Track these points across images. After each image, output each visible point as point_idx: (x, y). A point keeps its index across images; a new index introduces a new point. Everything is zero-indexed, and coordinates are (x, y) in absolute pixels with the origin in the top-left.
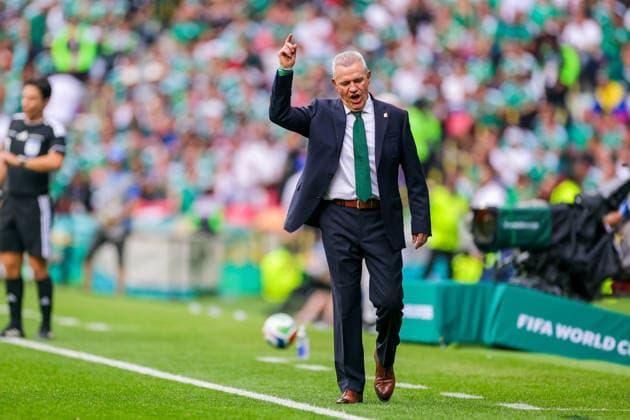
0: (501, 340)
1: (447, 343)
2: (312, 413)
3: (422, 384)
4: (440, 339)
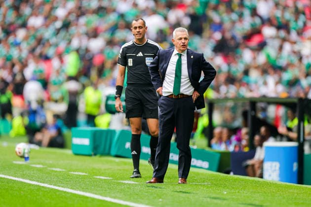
0: (119, 154)
1: (95, 155)
2: (38, 186)
3: (86, 173)
4: (92, 153)
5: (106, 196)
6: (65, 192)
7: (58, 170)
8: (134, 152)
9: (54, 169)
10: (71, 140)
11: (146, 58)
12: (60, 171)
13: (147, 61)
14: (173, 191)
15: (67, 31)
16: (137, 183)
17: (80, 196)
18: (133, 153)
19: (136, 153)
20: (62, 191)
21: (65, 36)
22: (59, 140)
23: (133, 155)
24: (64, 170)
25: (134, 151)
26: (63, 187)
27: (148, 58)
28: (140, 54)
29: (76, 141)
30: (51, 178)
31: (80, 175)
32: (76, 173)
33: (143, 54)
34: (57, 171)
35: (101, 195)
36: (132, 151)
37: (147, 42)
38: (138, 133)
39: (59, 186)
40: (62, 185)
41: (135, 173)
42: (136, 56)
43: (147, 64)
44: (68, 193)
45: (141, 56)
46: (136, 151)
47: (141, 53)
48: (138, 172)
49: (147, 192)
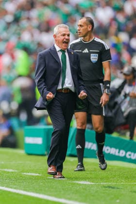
5: (60, 198)
6: (18, 194)
7: (11, 170)
8: (79, 147)
9: (6, 170)
10: (24, 140)
11: (91, 55)
12: (13, 172)
13: (92, 57)
14: (131, 192)
15: (18, 26)
16: (93, 184)
17: (33, 198)
18: (77, 147)
19: (81, 147)
20: (15, 193)
21: (16, 30)
22: (11, 139)
23: (77, 149)
24: (16, 171)
25: (79, 145)
26: (15, 188)
27: (93, 54)
28: (86, 51)
29: (29, 140)
30: (3, 180)
31: (33, 176)
32: (29, 174)
33: (89, 51)
34: (9, 172)
35: (56, 196)
36: (77, 145)
37: (93, 40)
38: (84, 128)
39: (11, 188)
40: (14, 187)
41: (79, 167)
42: (82, 52)
43: (92, 60)
44: (21, 195)
45: (87, 53)
46: (80, 145)
47: (86, 49)
48: (82, 165)
49: (104, 193)
